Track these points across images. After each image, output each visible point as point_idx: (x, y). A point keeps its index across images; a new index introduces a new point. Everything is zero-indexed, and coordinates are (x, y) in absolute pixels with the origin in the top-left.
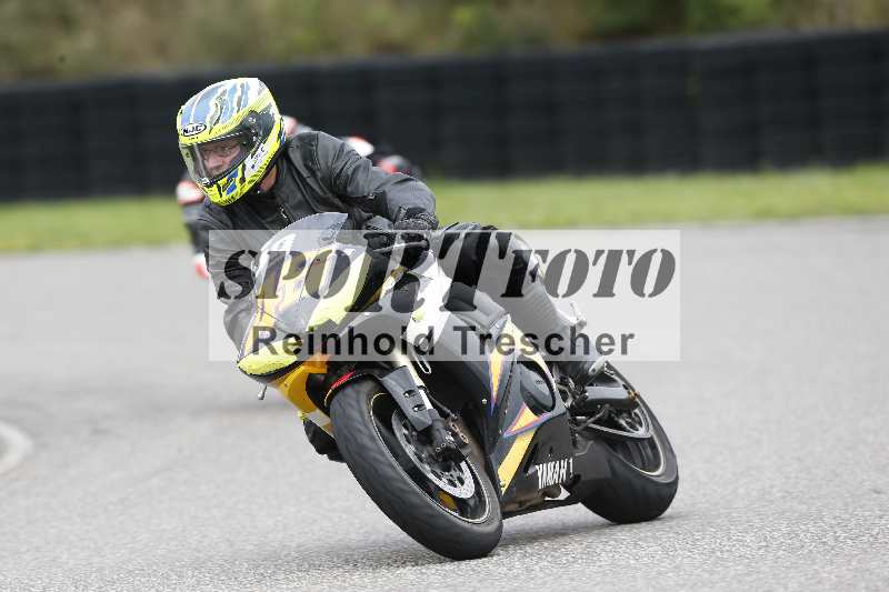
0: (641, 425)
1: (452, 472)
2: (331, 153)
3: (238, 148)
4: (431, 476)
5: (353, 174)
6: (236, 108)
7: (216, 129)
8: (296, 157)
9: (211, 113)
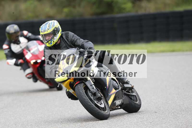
0: (134, 93)
2: (72, 36)
6: (52, 27)
7: (48, 31)
8: (64, 37)
9: (47, 28)
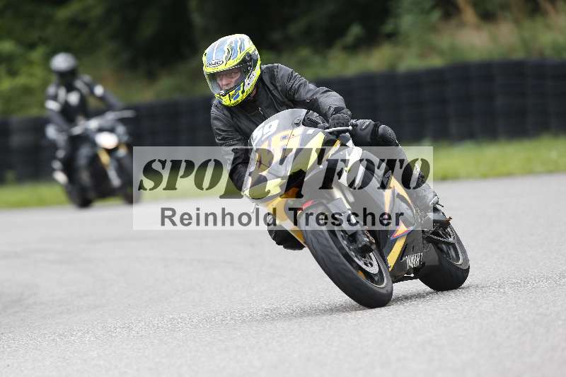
0: (450, 236)
1: (366, 259)
2: (286, 78)
3: (239, 75)
4: (356, 259)
5: (298, 88)
6: (239, 51)
7: (228, 63)
8: (266, 79)
9: (226, 54)
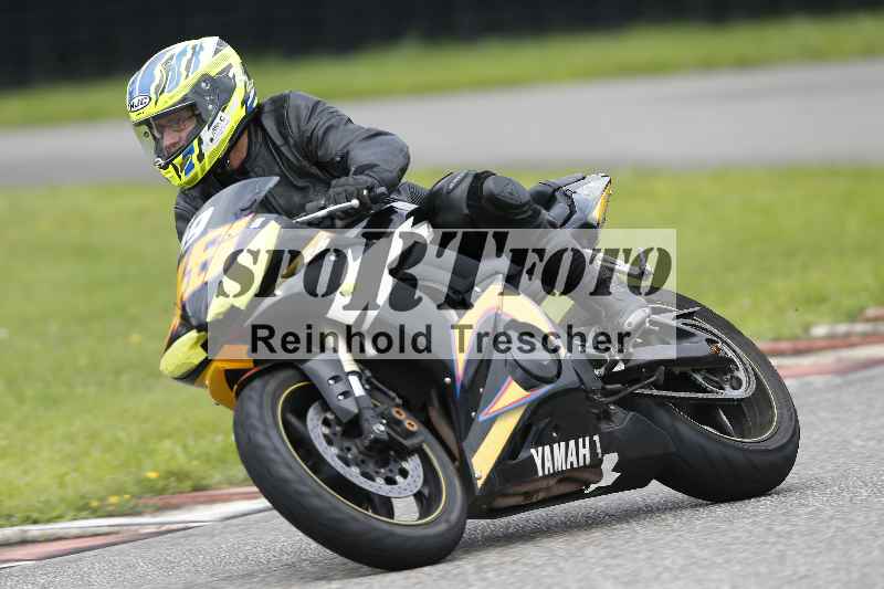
6: (184, 73)
7: (161, 98)
9: (157, 82)
